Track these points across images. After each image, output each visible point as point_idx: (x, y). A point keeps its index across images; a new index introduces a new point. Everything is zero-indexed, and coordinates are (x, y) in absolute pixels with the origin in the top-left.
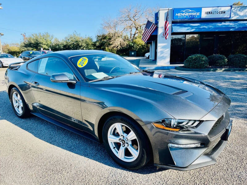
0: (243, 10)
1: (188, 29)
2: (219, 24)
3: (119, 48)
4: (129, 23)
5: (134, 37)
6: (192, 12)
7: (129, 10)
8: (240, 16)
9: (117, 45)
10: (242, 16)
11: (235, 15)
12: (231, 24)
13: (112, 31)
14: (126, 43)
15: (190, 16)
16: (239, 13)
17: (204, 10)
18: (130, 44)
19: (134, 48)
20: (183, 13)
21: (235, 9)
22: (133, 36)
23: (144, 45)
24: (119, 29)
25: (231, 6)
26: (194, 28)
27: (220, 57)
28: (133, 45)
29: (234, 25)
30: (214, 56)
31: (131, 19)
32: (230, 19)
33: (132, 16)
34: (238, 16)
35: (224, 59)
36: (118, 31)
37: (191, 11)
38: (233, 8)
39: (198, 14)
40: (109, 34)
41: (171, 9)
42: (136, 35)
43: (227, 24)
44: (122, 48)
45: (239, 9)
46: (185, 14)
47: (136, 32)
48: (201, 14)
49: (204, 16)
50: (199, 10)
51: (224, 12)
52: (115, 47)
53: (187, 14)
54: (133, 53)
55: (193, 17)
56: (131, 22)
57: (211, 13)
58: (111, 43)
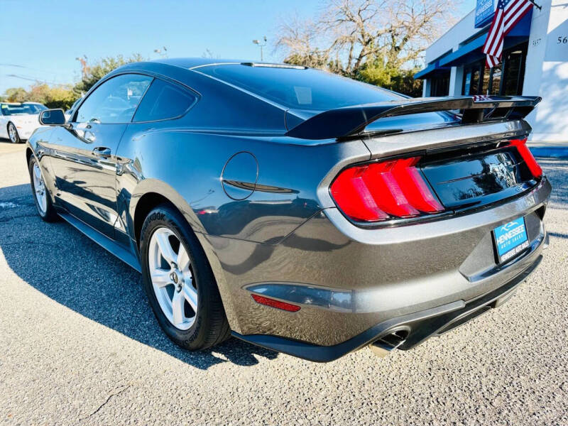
4: (345, 30)
5: (357, 64)
22: (356, 61)
24: (322, 44)
31: (354, 19)
33: (357, 9)
36: (318, 48)
40: (296, 56)
42: (364, 60)
47: (366, 52)
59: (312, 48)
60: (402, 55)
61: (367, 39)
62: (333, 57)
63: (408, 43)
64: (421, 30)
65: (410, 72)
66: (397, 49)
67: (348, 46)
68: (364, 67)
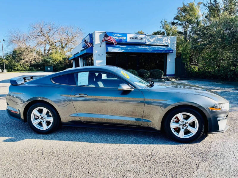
0: (153, 38)
1: (119, 50)
2: (140, 47)
3: (32, 62)
4: (42, 39)
6: (121, 36)
7: (42, 26)
8: (151, 42)
9: (30, 60)
10: (152, 42)
11: (148, 41)
12: (147, 48)
13: (23, 46)
14: (41, 58)
15: (119, 39)
16: (150, 40)
17: (129, 36)
18: (46, 59)
19: (49, 63)
20: (114, 36)
21: (148, 37)
22: (48, 51)
23: (62, 61)
24: (32, 43)
25: (146, 35)
26: (123, 49)
27: (145, 71)
28: (48, 60)
29: (149, 49)
30: (141, 71)
31: (44, 35)
32: (145, 44)
34: (150, 42)
35: (148, 73)
36: (30, 45)
37: (119, 35)
38: (147, 36)
39: (125, 38)
40: (20, 48)
41: (105, 32)
42: (50, 51)
43: (144, 47)
44: (36, 62)
45: (150, 37)
46: (115, 37)
47: (51, 48)
48: (127, 38)
49: (129, 40)
50: (125, 35)
51: (142, 39)
52: (27, 62)
53: (117, 38)
54: (49, 69)
55: (121, 40)
56: (44, 38)
57: (134, 39)
58: (22, 58)
59: (28, 45)
60: (66, 50)
61: (51, 43)
62: (37, 49)
63: (67, 46)
64: (71, 41)
65: (69, 56)
66: (63, 47)
67: (43, 45)
68: (51, 54)
